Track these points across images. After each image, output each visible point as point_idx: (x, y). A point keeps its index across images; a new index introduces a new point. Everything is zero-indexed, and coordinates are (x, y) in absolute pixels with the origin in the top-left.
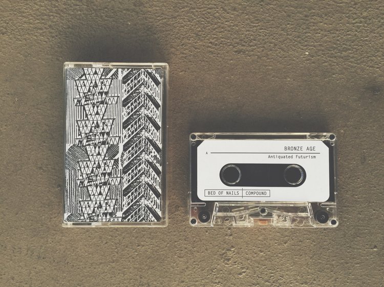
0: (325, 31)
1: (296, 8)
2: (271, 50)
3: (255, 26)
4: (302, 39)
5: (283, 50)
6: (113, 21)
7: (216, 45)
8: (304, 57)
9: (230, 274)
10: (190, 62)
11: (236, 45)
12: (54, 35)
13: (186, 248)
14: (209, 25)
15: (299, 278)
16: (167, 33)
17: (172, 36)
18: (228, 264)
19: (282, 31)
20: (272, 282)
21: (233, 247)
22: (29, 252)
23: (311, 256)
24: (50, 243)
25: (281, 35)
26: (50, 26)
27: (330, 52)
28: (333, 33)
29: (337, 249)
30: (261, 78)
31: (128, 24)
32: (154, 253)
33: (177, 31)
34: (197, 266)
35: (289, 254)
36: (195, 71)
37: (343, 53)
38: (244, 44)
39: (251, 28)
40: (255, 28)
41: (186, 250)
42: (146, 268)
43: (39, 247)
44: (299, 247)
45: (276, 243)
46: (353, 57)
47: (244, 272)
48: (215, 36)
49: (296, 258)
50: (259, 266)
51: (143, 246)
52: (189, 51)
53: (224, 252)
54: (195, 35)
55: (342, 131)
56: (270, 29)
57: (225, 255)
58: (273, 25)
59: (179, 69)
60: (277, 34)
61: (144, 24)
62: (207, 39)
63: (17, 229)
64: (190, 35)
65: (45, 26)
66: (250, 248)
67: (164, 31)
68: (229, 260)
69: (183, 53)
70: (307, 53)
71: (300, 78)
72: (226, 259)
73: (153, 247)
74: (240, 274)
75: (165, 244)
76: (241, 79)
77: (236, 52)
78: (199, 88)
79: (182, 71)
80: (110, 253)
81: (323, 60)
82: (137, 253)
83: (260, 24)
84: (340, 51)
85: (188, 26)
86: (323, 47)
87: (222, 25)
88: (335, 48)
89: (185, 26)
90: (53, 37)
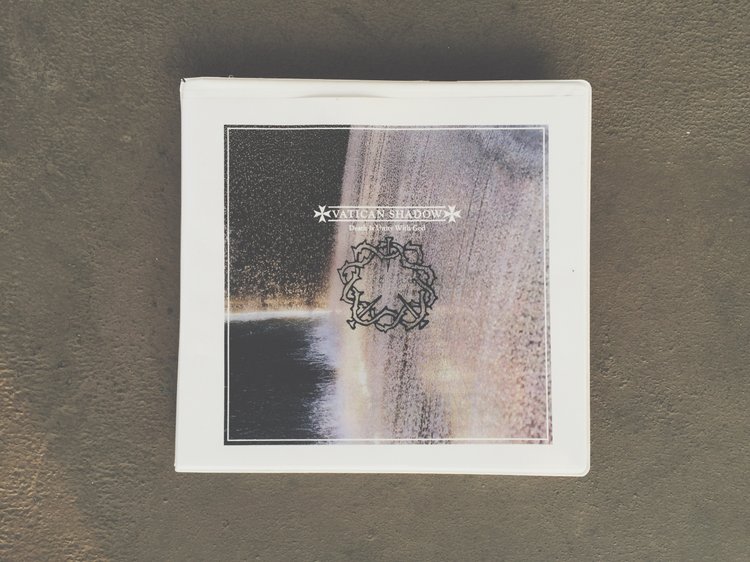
1: (674, 81)
46: (740, 136)
68: (608, 370)
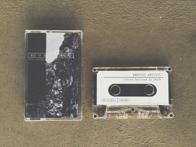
0: (170, 5)
2: (141, 16)
3: (132, 3)
4: (158, 10)
5: (148, 16)
6: (55, 2)
7: (111, 14)
8: (159, 20)
9: (123, 138)
10: (98, 24)
11: (122, 14)
12: (23, 11)
13: (98, 125)
14: (107, 3)
15: (159, 140)
16: (85, 8)
17: (87, 10)
18: (121, 134)
19: (147, 5)
20: (145, 142)
21: (123, 124)
22: (13, 130)
23: (166, 127)
24: (24, 125)
25: (146, 8)
26: (21, 6)
27: (173, 17)
28: (174, 6)
29: (180, 123)
30: (136, 31)
31: (63, 4)
32: (81, 128)
33: (90, 7)
34: (104, 135)
35: (154, 127)
36: (101, 29)
37: (180, 17)
38: (127, 13)
39: (130, 4)
40: (132, 4)
41: (98, 126)
42: (77, 137)
43: (18, 127)
44: (159, 123)
45: (147, 121)
47: (130, 137)
48: (111, 9)
49: (158, 129)
50: (138, 134)
51: (75, 125)
52: (97, 18)
53: (119, 127)
54: (100, 9)
55: (181, 59)
56: (141, 5)
57: (119, 128)
58: (142, 2)
59: (92, 28)
60: (144, 7)
61: (72, 4)
62: (107, 11)
63: (6, 118)
64: (97, 9)
65: (18, 6)
66: (133, 124)
67: (83, 7)
69: (94, 19)
70: (161, 17)
71: (157, 31)
72: (120, 131)
73: (80, 125)
74: (128, 138)
75: (87, 123)
76: (125, 33)
77: (122, 17)
78: (103, 38)
79: (93, 29)
80: (57, 129)
81: (169, 21)
82: (71, 129)
83: (134, 2)
84: (178, 16)
85: (96, 4)
86: (169, 14)
87: (115, 3)
88: (175, 14)
89: (94, 4)
90: (23, 12)
